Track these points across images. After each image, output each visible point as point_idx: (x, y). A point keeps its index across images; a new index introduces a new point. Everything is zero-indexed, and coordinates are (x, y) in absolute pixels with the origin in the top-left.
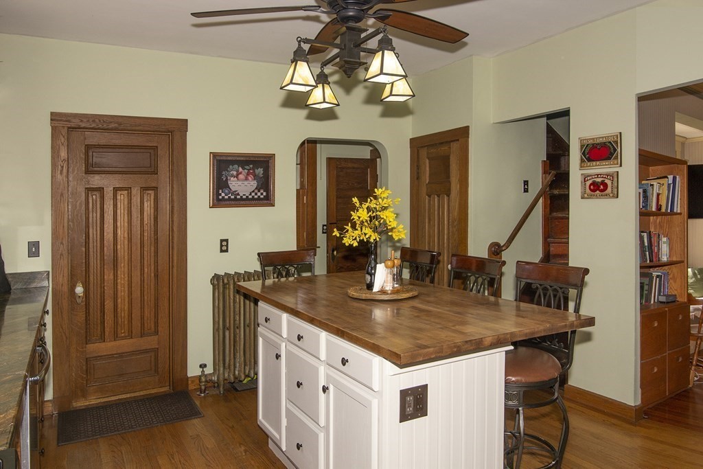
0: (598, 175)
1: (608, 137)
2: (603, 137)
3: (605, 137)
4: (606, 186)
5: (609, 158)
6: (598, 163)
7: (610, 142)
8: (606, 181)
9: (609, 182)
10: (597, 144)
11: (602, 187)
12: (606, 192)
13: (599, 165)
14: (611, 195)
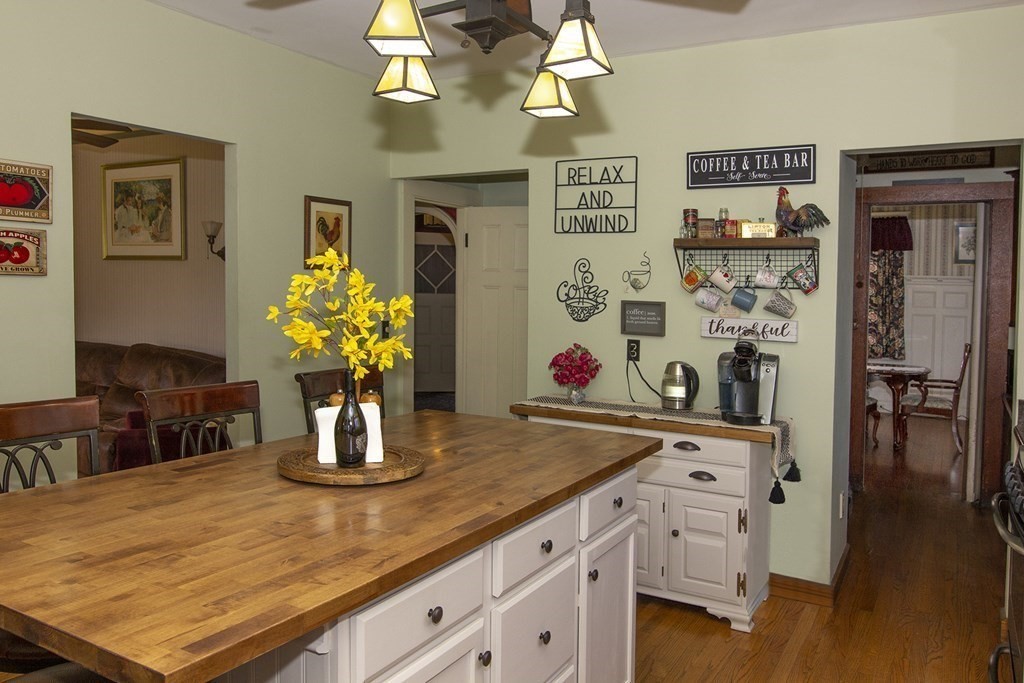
0: (8, 232)
1: (30, 168)
2: (20, 167)
3: (24, 167)
4: (25, 254)
5: (32, 206)
6: (8, 210)
7: (33, 178)
8: (26, 245)
9: (31, 248)
10: (9, 176)
11: (16, 255)
12: (26, 264)
13: (9, 215)
14: (36, 270)
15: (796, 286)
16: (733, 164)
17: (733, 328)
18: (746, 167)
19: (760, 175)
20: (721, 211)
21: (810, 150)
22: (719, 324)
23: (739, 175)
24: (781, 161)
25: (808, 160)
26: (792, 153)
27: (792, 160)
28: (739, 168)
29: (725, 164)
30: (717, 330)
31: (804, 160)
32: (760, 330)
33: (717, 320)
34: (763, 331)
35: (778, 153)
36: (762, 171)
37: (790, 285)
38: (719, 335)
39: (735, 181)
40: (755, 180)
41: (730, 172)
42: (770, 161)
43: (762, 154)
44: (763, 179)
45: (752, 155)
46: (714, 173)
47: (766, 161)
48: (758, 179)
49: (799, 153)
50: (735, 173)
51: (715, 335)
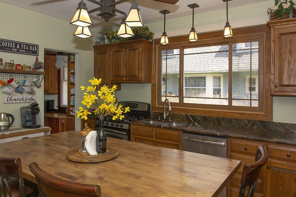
15: (35, 85)
16: (14, 45)
17: (16, 99)
18: (18, 47)
19: (23, 51)
20: (11, 61)
21: (37, 46)
22: (11, 98)
23: (16, 50)
24: (29, 48)
25: (37, 49)
26: (32, 46)
27: (32, 48)
28: (16, 47)
29: (11, 45)
30: (10, 100)
31: (36, 49)
32: (24, 99)
33: (10, 97)
34: (25, 99)
35: (29, 45)
36: (23, 49)
37: (33, 85)
38: (11, 102)
39: (15, 51)
40: (21, 52)
41: (13, 48)
42: (26, 47)
43: (24, 44)
44: (24, 52)
45: (20, 44)
46: (7, 47)
47: (25, 47)
48: (22, 52)
49: (34, 46)
50: (14, 49)
51: (9, 102)
